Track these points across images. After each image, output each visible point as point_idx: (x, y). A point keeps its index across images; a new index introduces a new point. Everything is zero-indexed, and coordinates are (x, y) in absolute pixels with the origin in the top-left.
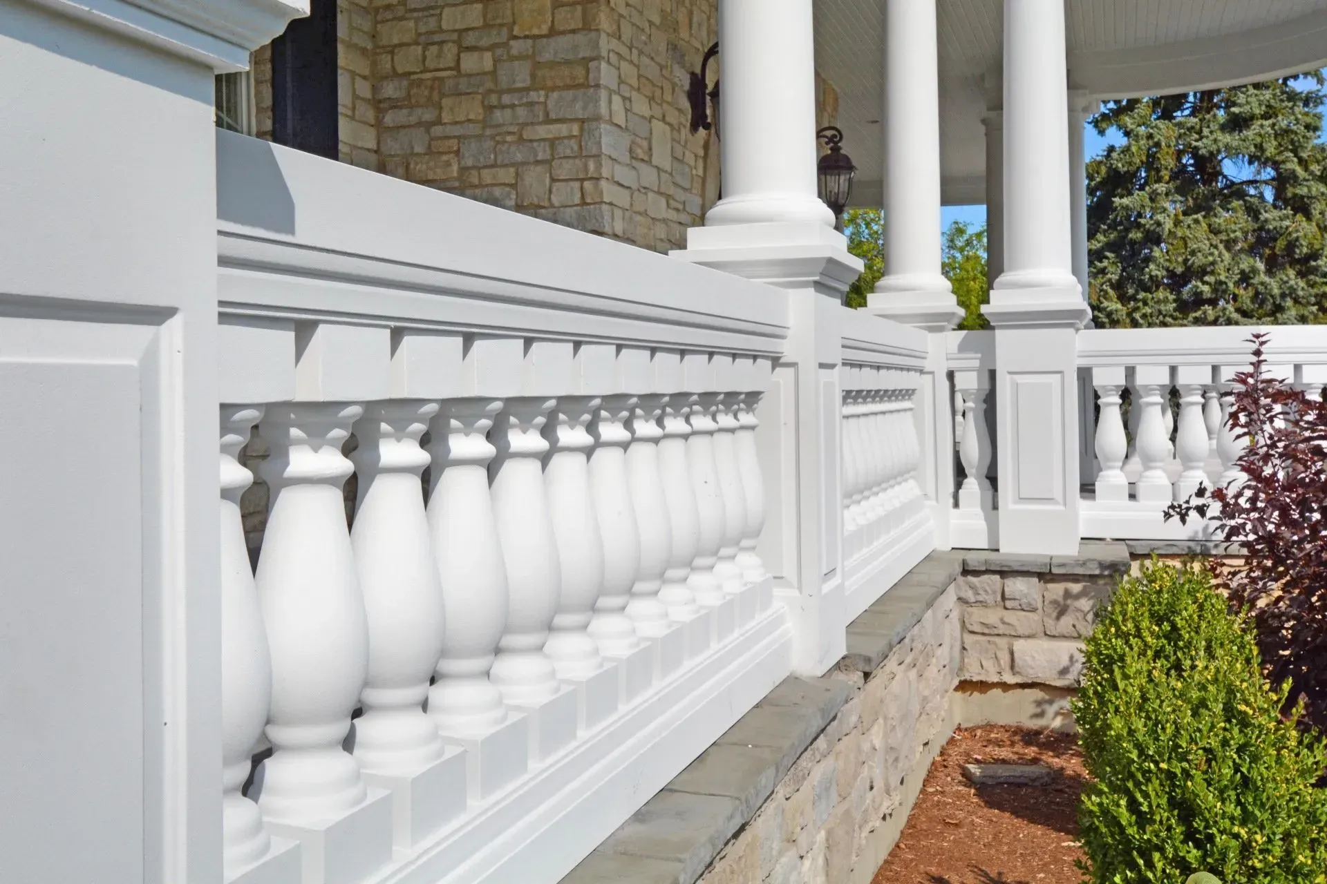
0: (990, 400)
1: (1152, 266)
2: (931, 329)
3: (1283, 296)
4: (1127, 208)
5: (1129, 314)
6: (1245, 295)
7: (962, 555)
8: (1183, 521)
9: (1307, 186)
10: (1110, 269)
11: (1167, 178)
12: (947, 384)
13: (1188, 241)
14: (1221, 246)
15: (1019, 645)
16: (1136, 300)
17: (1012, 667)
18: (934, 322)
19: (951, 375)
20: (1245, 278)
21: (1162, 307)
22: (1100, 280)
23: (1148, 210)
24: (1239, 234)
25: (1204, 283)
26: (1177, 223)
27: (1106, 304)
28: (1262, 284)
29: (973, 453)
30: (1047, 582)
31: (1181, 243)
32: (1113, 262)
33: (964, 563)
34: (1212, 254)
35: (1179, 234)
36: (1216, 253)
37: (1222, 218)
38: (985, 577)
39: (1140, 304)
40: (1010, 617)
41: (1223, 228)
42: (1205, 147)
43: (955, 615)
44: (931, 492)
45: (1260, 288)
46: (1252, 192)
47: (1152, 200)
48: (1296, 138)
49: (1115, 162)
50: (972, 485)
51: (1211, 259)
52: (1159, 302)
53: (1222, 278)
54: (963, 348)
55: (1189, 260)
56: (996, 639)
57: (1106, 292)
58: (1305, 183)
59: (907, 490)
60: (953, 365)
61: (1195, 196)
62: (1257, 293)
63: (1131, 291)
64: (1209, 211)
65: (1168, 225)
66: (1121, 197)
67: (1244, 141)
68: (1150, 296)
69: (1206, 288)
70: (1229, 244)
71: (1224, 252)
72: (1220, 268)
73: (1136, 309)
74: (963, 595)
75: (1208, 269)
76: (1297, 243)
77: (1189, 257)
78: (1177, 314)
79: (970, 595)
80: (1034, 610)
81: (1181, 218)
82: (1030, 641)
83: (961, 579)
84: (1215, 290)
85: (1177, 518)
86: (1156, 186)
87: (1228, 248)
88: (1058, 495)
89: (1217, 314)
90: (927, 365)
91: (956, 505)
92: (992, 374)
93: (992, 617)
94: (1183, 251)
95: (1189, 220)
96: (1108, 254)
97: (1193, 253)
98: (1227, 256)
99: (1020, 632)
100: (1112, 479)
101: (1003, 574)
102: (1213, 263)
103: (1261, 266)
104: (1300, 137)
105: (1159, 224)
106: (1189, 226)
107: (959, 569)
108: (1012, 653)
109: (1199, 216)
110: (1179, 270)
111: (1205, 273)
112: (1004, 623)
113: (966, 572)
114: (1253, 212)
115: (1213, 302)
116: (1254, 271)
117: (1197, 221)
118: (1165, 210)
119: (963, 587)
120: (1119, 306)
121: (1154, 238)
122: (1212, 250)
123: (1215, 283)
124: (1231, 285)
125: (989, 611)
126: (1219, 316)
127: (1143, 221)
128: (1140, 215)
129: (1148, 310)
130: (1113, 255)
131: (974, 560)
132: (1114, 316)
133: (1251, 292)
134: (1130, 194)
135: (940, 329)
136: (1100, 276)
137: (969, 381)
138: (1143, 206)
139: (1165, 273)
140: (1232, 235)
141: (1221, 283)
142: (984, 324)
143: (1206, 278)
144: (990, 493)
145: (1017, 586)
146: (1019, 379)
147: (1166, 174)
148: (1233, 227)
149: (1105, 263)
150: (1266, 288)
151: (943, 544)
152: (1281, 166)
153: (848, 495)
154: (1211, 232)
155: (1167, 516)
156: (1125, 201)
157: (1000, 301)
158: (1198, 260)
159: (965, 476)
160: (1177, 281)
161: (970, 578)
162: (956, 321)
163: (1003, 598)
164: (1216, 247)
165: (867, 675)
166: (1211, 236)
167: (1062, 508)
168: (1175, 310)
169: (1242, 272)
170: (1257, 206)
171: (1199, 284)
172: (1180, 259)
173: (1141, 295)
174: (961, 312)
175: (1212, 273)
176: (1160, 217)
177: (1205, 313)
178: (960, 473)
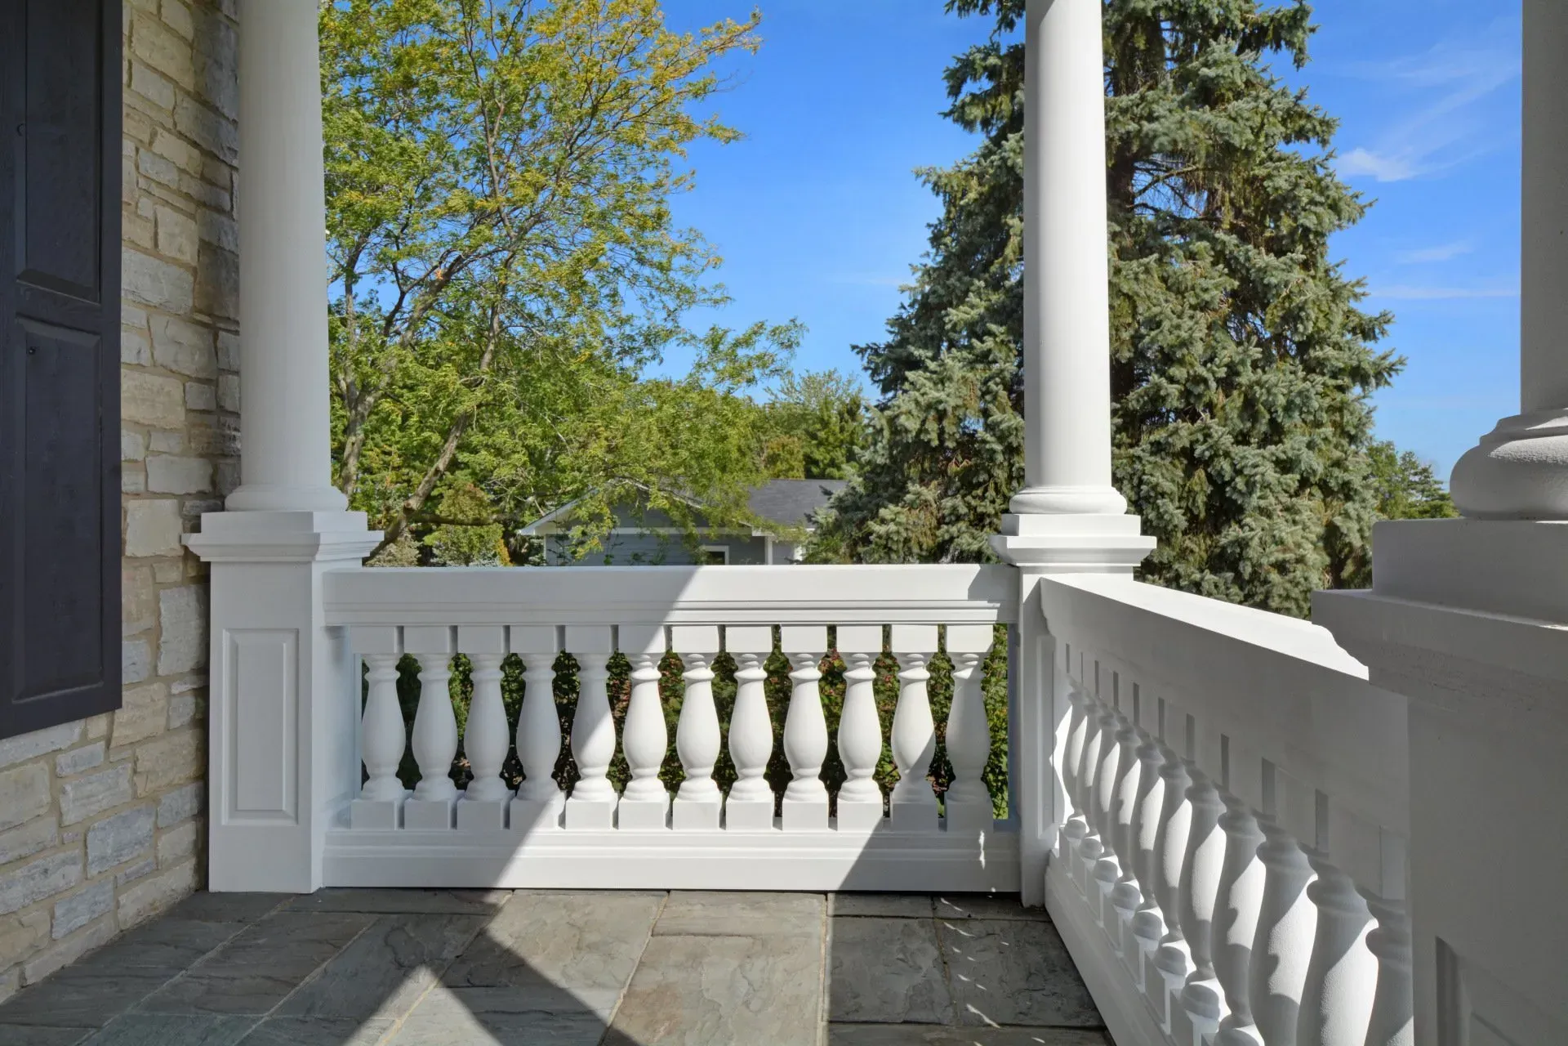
3: (1289, 408)
9: (1315, 213)
13: (1138, 303)
32: (1002, 341)
42: (1165, 134)
48: (1309, 126)
49: (1012, 154)
55: (1142, 337)
58: (1313, 208)
61: (1133, 230)
67: (1235, 120)
75: (1179, 355)
76: (1303, 314)
77: (1143, 330)
89: (1193, 438)
94: (1130, 320)
96: (993, 327)
104: (1317, 123)
123: (1187, 380)
126: (1197, 441)
130: (1003, 329)
136: (980, 366)
149: (989, 343)
150: (1269, 392)
152: (1265, 184)
170: (1231, 252)
175: (1181, 362)
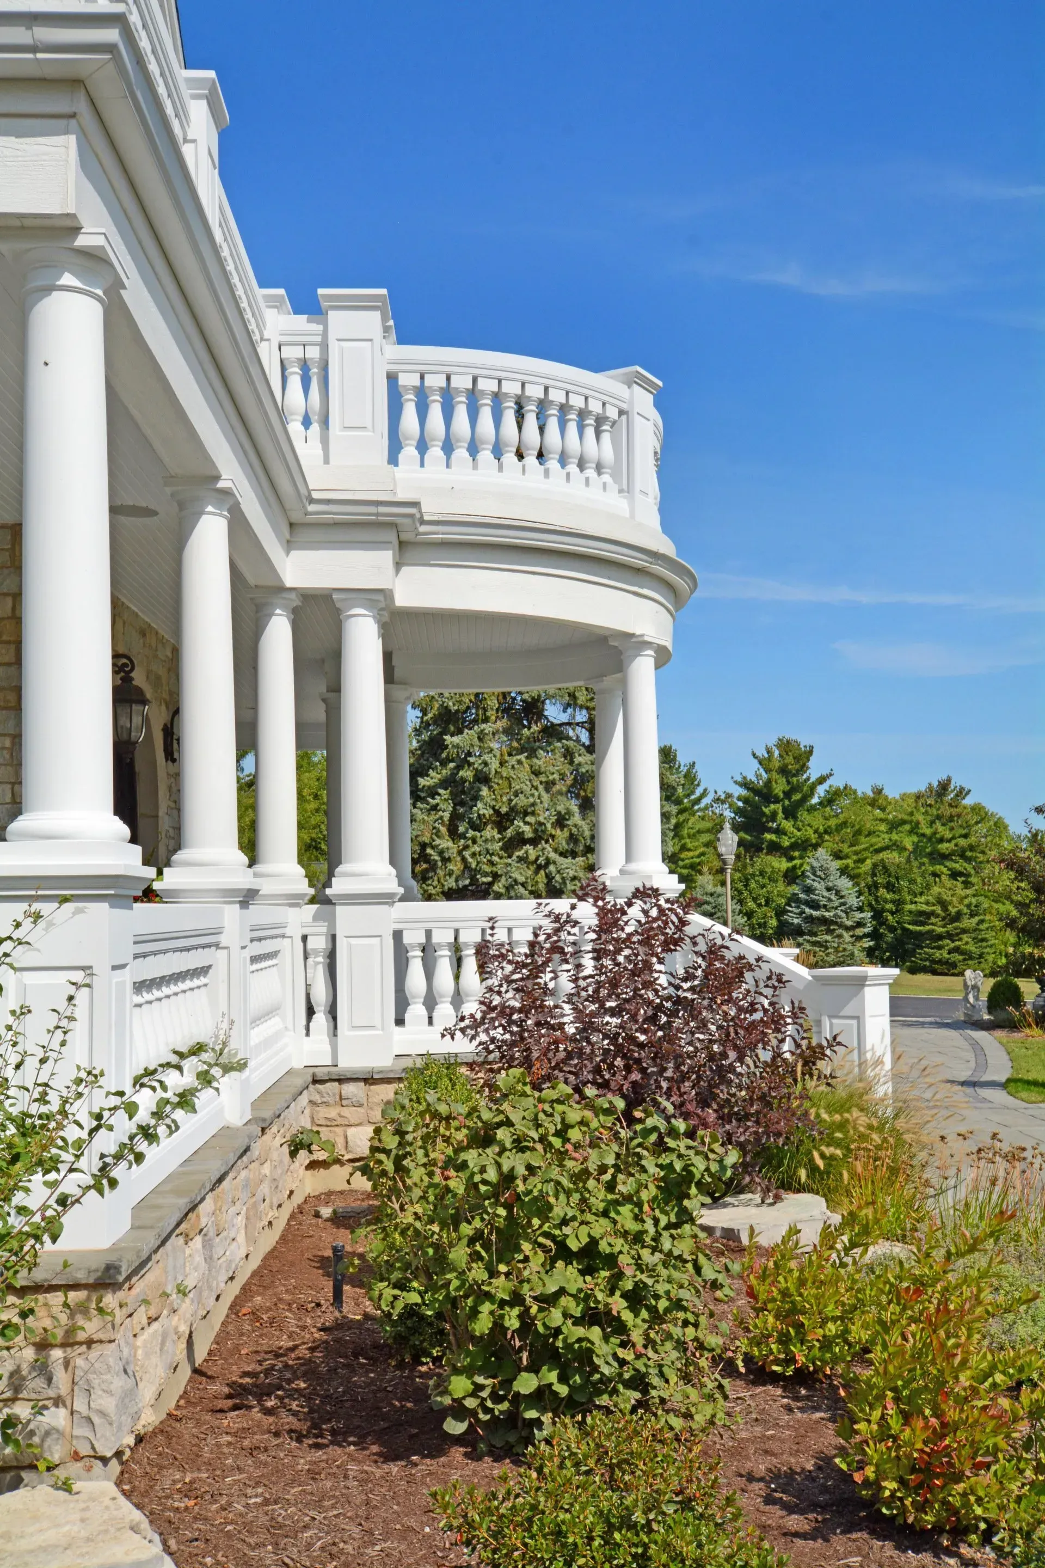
0: (331, 956)
1: (480, 805)
2: (291, 905)
4: (457, 746)
5: (460, 853)
6: (561, 836)
7: (312, 1070)
8: (453, 1038)
10: (442, 806)
11: (493, 718)
12: (301, 944)
13: (513, 782)
14: (541, 788)
15: (351, 1132)
16: (465, 838)
17: (346, 1147)
18: (293, 900)
19: (305, 938)
20: (561, 822)
21: (489, 846)
22: (433, 817)
23: (476, 749)
24: (556, 776)
25: (526, 823)
26: (502, 764)
27: (438, 842)
28: (575, 826)
29: (320, 995)
30: (371, 1084)
31: (506, 783)
32: (445, 799)
33: (314, 1075)
34: (533, 795)
35: (505, 774)
36: (536, 794)
37: (543, 760)
38: (328, 1084)
39: (470, 842)
40: (346, 1112)
41: (543, 770)
43: (307, 1112)
44: (290, 1026)
45: (574, 830)
46: (571, 733)
47: (480, 739)
49: (447, 700)
50: (320, 1018)
51: (531, 800)
52: (486, 841)
53: (541, 819)
54: (316, 918)
55: (513, 800)
56: (336, 1129)
57: (439, 831)
59: (274, 1024)
60: (306, 931)
62: (571, 835)
63: (461, 829)
64: (532, 754)
65: (494, 765)
66: (452, 735)
68: (478, 834)
69: (527, 829)
70: (549, 785)
71: (543, 793)
72: (539, 808)
73: (466, 847)
74: (313, 1098)
75: (530, 810)
77: (513, 797)
78: (502, 853)
79: (317, 1098)
80: (361, 1105)
81: (507, 758)
82: (359, 1128)
83: (311, 1087)
84: (535, 831)
85: (448, 1037)
86: (484, 726)
87: (547, 790)
88: (378, 1023)
90: (288, 932)
91: (308, 1034)
92: (334, 937)
93: (333, 1113)
94: (508, 791)
95: (513, 761)
96: (441, 791)
97: (516, 795)
98: (546, 797)
99: (352, 1122)
100: (416, 1011)
101: (340, 1081)
102: (533, 805)
103: (575, 809)
105: (486, 764)
106: (513, 767)
107: (310, 1079)
108: (346, 1137)
109: (522, 757)
110: (504, 810)
111: (526, 814)
112: (341, 1116)
113: (315, 1081)
114: (568, 754)
115: (534, 842)
116: (569, 813)
117: (520, 762)
118: (491, 751)
119: (314, 1092)
120: (450, 844)
121: (483, 778)
122: (534, 791)
123: (536, 823)
124: (549, 826)
125: (331, 1109)
127: (471, 759)
128: (469, 754)
129: (476, 848)
130: (445, 792)
131: (321, 1074)
132: (446, 855)
133: (566, 833)
134: (460, 732)
135: (297, 905)
137: (318, 943)
138: (472, 745)
139: (491, 812)
140: (551, 778)
141: (541, 824)
142: (327, 901)
143: (528, 819)
144: (332, 1024)
145: (350, 1089)
146: (353, 941)
147: (491, 714)
148: (551, 769)
149: (438, 800)
151: (298, 1063)
153: (253, 1022)
154: (533, 773)
155: (443, 1036)
156: (456, 739)
157: (338, 886)
158: (521, 801)
159: (314, 1013)
160: (502, 821)
161: (318, 1086)
162: (308, 898)
163: (341, 1098)
164: (536, 789)
165: (263, 1130)
166: (533, 777)
167: (380, 1032)
168: (501, 849)
169: (559, 813)
170: (573, 749)
171: (521, 824)
172: (505, 799)
173: (471, 833)
174: (312, 891)
175: (533, 813)
176: (486, 757)
177: (526, 852)
178: (310, 1012)
